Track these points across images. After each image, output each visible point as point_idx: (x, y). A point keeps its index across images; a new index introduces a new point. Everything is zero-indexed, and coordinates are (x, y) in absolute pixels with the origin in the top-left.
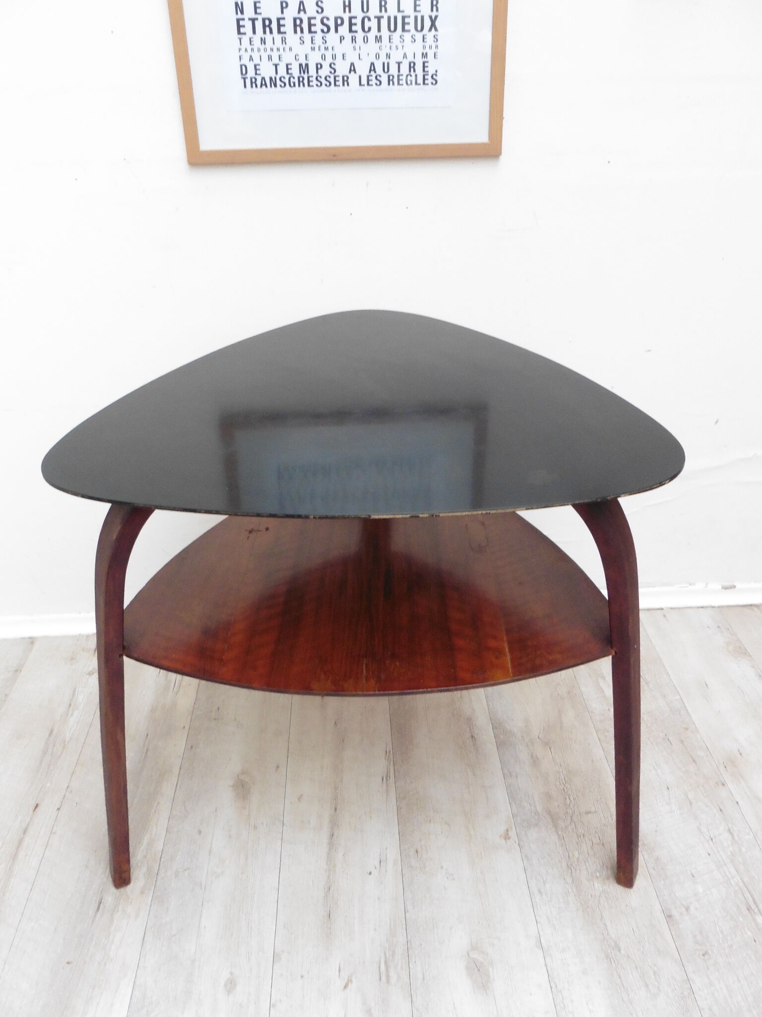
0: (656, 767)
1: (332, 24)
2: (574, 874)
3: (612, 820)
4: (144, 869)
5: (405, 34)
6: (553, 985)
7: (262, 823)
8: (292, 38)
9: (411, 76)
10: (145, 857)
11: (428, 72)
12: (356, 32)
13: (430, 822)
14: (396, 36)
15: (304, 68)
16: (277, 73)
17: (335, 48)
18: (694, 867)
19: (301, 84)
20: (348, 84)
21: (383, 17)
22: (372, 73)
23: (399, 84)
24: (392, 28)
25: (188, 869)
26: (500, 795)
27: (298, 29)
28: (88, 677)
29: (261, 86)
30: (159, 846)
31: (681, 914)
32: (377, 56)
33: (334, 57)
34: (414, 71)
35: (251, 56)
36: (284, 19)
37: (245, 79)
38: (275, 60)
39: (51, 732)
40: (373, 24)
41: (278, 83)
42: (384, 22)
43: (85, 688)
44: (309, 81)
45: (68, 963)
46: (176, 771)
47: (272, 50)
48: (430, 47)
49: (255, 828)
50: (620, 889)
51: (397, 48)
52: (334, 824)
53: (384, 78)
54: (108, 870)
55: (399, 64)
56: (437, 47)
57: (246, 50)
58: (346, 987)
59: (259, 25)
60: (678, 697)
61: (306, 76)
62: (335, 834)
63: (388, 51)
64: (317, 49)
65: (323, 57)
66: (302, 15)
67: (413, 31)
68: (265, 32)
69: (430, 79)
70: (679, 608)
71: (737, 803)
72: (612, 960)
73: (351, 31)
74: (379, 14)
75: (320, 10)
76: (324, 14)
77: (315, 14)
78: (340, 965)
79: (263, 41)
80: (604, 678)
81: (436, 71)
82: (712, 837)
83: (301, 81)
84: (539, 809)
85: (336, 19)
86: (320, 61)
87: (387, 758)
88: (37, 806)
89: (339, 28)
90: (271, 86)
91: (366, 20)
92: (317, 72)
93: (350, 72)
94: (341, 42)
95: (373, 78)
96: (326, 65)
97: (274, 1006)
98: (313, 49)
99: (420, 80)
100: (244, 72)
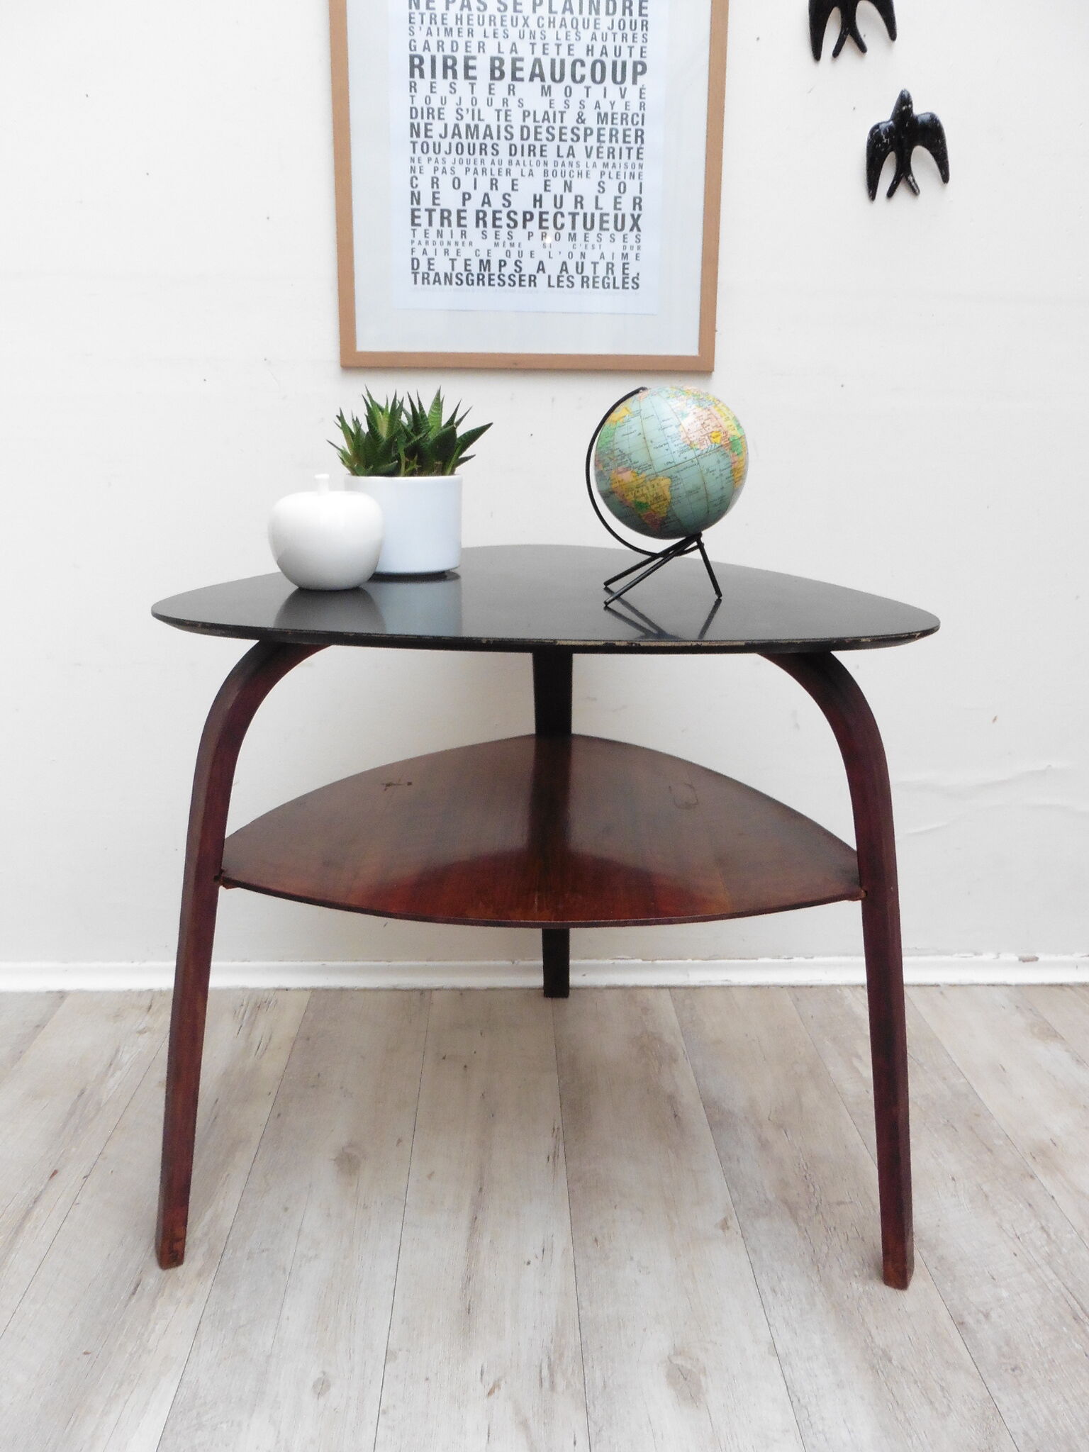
0: (935, 1155)
1: (520, 219)
2: (821, 1271)
3: (875, 1211)
4: (204, 1249)
5: (603, 233)
6: (794, 1399)
7: (376, 1202)
8: (473, 232)
9: (609, 278)
10: (206, 1234)
11: (628, 274)
12: (547, 228)
13: (615, 1207)
14: (592, 235)
15: (484, 265)
16: (453, 269)
17: (522, 245)
18: (994, 1267)
19: (481, 282)
20: (535, 285)
21: (578, 214)
22: (564, 273)
23: (594, 286)
24: (589, 226)
25: (268, 1250)
26: (716, 1181)
27: (481, 222)
28: (137, 1035)
29: (434, 283)
30: (227, 1222)
31: (978, 1321)
32: (571, 255)
33: (520, 254)
34: (613, 273)
35: (425, 249)
36: (465, 211)
37: (415, 274)
38: (453, 254)
39: (82, 1093)
40: (567, 220)
41: (454, 280)
42: (579, 219)
43: (133, 1046)
44: (490, 280)
45: (86, 1353)
46: (256, 1141)
47: (449, 243)
48: (632, 248)
49: (365, 1207)
50: (888, 1291)
51: (593, 247)
52: (478, 1206)
53: (577, 280)
54: (153, 1247)
55: (595, 264)
56: (639, 248)
57: (420, 243)
58: (490, 1394)
59: (436, 217)
60: (962, 1080)
61: (486, 274)
62: (479, 1218)
63: (583, 250)
64: (501, 245)
65: (508, 254)
66: (486, 207)
67: (612, 230)
68: (442, 224)
69: (631, 282)
70: (962, 985)
71: (1053, 1197)
72: (879, 1371)
73: (541, 227)
74: (573, 210)
75: (507, 204)
76: (512, 208)
77: (501, 208)
78: (482, 1367)
79: (440, 234)
80: (859, 1057)
81: (638, 274)
82: (1018, 1235)
83: (480, 279)
84: (771, 1197)
85: (525, 213)
86: (504, 257)
87: (555, 1135)
88: (55, 1173)
89: (528, 223)
90: (445, 284)
91: (559, 216)
92: (500, 270)
93: (538, 272)
94: (529, 239)
95: (564, 279)
96: (510, 263)
97: (384, 1412)
98: (496, 245)
99: (619, 283)
100: (415, 267)
